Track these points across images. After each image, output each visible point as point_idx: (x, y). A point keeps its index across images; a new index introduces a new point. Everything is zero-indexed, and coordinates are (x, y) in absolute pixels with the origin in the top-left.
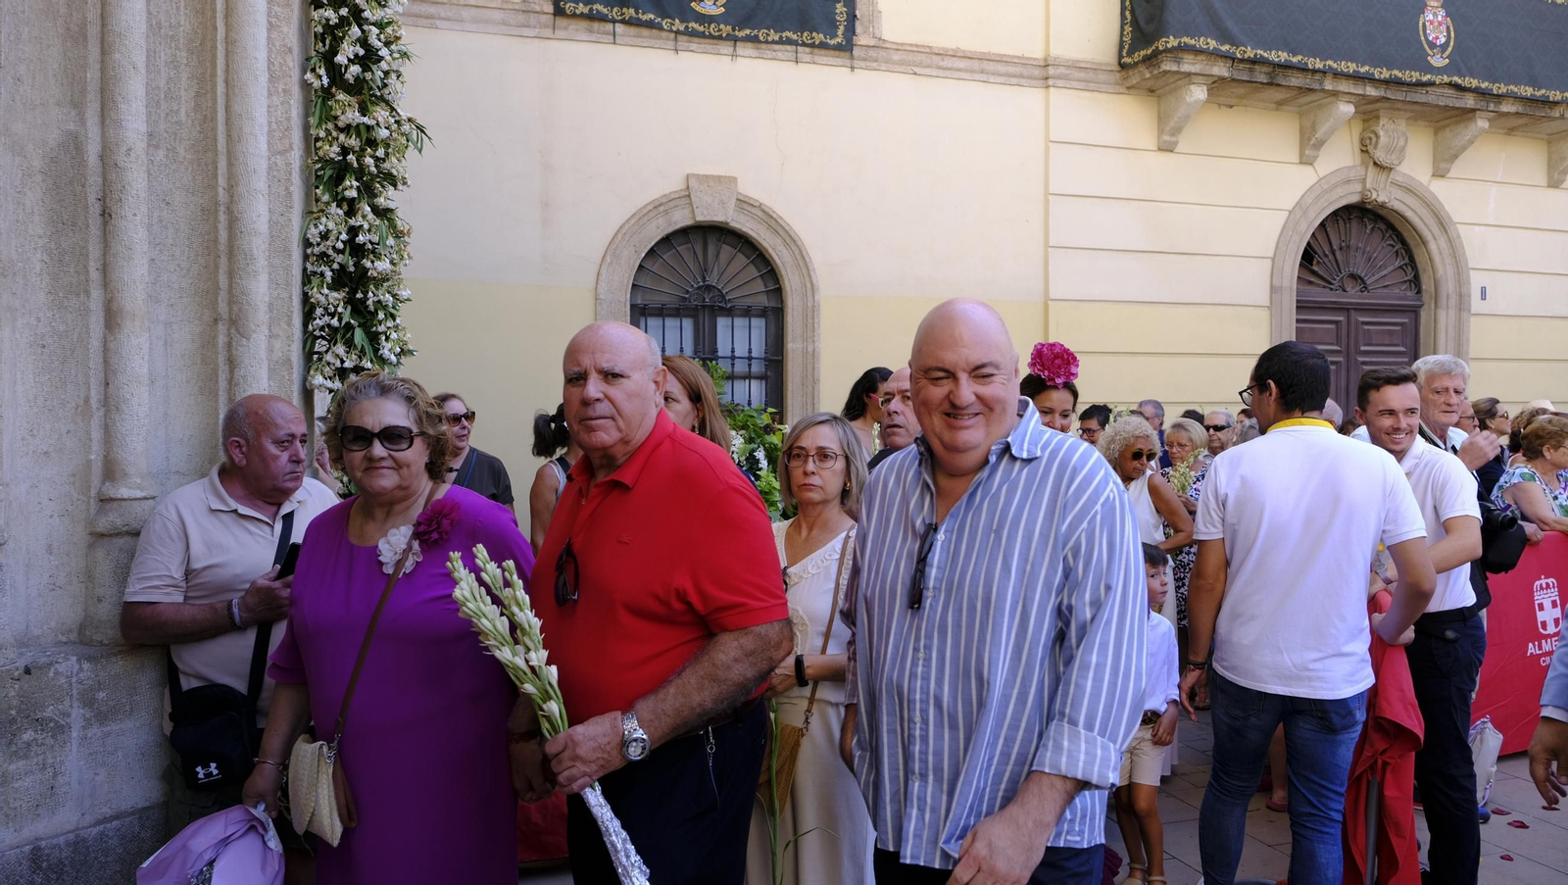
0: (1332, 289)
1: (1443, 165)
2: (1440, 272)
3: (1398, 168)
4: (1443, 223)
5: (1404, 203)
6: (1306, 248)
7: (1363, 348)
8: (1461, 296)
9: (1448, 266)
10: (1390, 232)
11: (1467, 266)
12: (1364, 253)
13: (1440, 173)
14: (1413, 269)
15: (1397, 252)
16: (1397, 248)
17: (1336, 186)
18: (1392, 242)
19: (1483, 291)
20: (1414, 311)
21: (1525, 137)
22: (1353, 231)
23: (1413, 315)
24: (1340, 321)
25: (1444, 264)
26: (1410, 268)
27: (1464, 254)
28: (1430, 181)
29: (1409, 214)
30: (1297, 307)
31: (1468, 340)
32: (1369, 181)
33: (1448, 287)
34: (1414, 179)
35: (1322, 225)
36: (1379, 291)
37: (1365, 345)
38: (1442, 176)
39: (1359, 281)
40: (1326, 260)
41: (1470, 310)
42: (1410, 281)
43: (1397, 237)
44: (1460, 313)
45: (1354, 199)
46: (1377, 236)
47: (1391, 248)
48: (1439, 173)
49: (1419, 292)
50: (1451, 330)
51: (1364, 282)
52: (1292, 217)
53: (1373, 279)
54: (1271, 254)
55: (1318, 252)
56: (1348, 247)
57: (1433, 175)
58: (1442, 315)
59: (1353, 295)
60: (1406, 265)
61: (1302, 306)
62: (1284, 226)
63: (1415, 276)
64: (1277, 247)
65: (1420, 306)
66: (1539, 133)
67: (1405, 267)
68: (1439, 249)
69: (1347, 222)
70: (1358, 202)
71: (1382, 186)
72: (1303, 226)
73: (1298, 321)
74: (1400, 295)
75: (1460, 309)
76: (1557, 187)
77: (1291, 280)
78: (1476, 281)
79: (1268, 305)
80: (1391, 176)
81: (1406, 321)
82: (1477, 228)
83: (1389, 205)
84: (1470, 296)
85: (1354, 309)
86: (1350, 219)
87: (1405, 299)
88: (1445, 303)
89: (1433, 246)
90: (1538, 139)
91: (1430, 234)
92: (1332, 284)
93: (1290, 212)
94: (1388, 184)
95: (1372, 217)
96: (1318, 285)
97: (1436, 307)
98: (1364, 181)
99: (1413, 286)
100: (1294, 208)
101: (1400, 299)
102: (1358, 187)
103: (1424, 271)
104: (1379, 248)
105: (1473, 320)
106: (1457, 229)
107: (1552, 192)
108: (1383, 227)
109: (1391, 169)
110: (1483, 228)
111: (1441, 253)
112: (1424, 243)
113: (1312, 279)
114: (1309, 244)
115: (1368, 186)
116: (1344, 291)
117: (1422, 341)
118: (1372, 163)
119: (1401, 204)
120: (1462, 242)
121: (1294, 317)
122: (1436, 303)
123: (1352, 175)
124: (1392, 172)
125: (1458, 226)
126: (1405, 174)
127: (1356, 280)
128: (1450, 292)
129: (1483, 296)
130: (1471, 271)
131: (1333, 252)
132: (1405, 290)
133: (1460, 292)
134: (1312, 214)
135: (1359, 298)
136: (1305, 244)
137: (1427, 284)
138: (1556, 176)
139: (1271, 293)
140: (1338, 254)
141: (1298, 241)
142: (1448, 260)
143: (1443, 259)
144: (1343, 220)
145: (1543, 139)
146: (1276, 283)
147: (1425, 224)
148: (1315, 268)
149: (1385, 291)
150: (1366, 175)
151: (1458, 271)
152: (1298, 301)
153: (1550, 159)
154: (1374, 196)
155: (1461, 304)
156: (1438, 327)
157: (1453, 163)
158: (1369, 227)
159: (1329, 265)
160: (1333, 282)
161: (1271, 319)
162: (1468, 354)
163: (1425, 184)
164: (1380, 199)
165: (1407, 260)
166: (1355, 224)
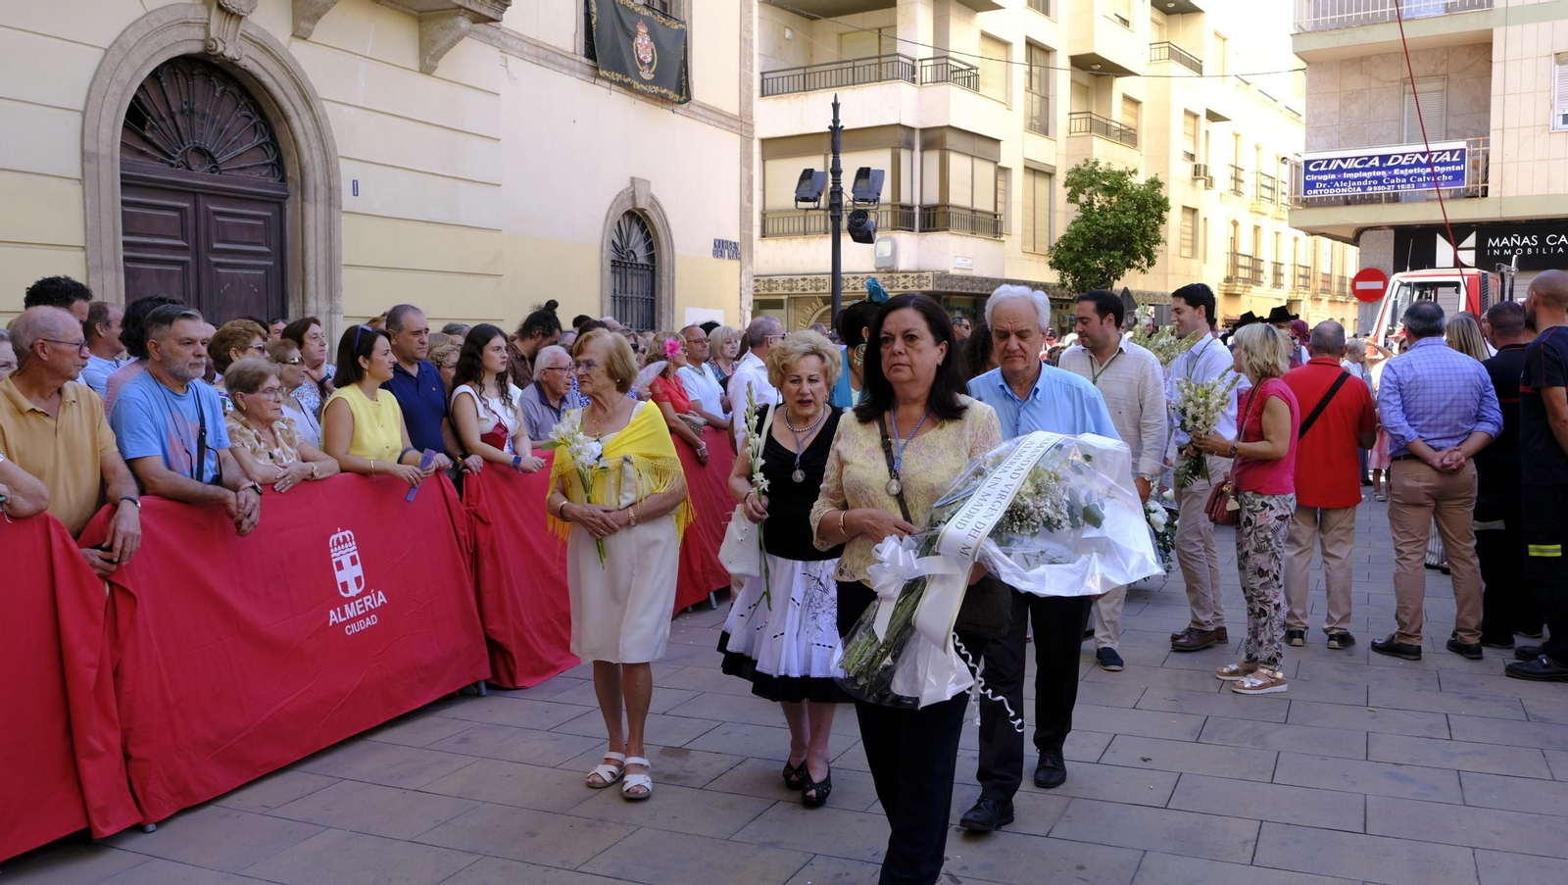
0: (172, 165)
1: (304, 25)
2: (306, 157)
3: (249, 17)
4: (307, 98)
5: (260, 65)
6: (131, 104)
7: (216, 245)
8: (330, 189)
9: (314, 151)
10: (245, 98)
11: (336, 153)
12: (213, 122)
13: (300, 33)
14: (275, 151)
15: (255, 125)
16: (254, 121)
17: (170, 26)
18: (247, 113)
19: (355, 184)
20: (278, 203)
21: (395, 9)
22: (199, 92)
23: (276, 207)
24: (185, 208)
25: (309, 145)
26: (271, 148)
27: (332, 137)
28: (290, 43)
29: (266, 79)
30: (122, 183)
31: (340, 243)
32: (212, 27)
33: (315, 176)
34: (269, 35)
35: (155, 75)
36: (235, 173)
37: (220, 241)
38: (304, 39)
39: (208, 158)
40: (163, 126)
41: (341, 207)
42: (272, 165)
43: (255, 109)
44: (330, 209)
45: (195, 48)
46: (228, 103)
47: (248, 120)
48: (299, 35)
49: (283, 180)
50: (321, 229)
51: (214, 160)
52: (108, 58)
53: (225, 157)
54: (81, 107)
55: (153, 113)
56: (192, 111)
57: (293, 35)
58: (310, 209)
59: (199, 176)
60: (266, 143)
61: (128, 183)
62: (98, 70)
63: (277, 158)
64: (88, 98)
65: (286, 198)
66: (409, 8)
67: (265, 146)
68: (303, 128)
69: (190, 78)
70: (199, 54)
71: (230, 37)
72: (126, 73)
73: (124, 203)
74: (259, 180)
75: (330, 205)
76: (429, 74)
77: (112, 146)
78: (347, 172)
79: (80, 177)
80: (242, 26)
81: (270, 214)
82: (346, 109)
83: (241, 63)
84: (340, 190)
85: (203, 194)
86: (192, 75)
87: (267, 185)
88: (313, 195)
89: (296, 123)
90: (410, 14)
91: (291, 108)
92: (173, 159)
93: (107, 51)
94: (238, 36)
95: (222, 78)
96: (154, 158)
97: (303, 200)
98: (207, 26)
99: (276, 172)
100: (111, 47)
101: (259, 185)
102: (200, 34)
103: (288, 153)
104: (233, 118)
105: (344, 217)
106: (322, 105)
107: (424, 77)
108: (237, 92)
109: (241, 17)
110: (352, 110)
111: (306, 134)
112: (286, 118)
113: (144, 149)
114: (135, 97)
115: (213, 34)
116: (189, 168)
117: (288, 241)
118: (215, 5)
119: (256, 64)
120: (329, 122)
121: (119, 198)
122: (302, 195)
123: (191, 15)
124: (243, 21)
125: (324, 102)
126: (258, 26)
127: (204, 155)
128: (318, 183)
129: (356, 193)
130: (340, 159)
131: (172, 116)
132: (266, 175)
133: (329, 183)
134: (138, 58)
135: (209, 180)
136: (130, 99)
137: (291, 171)
138: (427, 61)
139: (83, 161)
140: (178, 118)
141: (118, 93)
142: (314, 144)
143: (308, 139)
144: (183, 73)
145: (413, 16)
146: (90, 146)
147: (286, 94)
148: (148, 134)
149: (242, 174)
150: (209, 19)
151: (326, 157)
152: (121, 174)
153: (421, 38)
154: (220, 49)
155: (330, 198)
156: (306, 225)
157: (315, 24)
158: (219, 89)
159: (166, 131)
160: (173, 155)
161: (84, 197)
162: (340, 259)
163: (285, 45)
164: (230, 53)
165: (267, 138)
166: (198, 83)
